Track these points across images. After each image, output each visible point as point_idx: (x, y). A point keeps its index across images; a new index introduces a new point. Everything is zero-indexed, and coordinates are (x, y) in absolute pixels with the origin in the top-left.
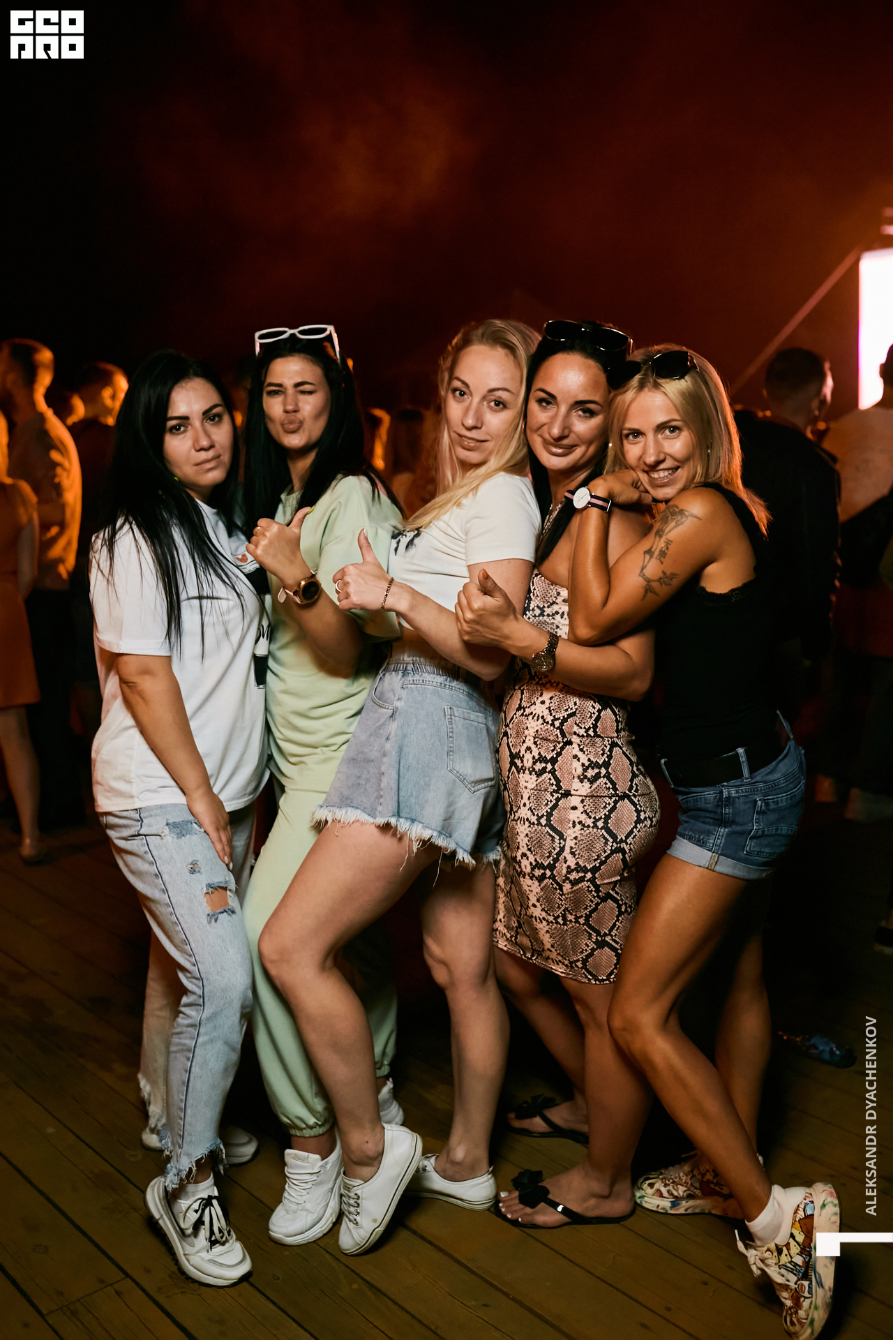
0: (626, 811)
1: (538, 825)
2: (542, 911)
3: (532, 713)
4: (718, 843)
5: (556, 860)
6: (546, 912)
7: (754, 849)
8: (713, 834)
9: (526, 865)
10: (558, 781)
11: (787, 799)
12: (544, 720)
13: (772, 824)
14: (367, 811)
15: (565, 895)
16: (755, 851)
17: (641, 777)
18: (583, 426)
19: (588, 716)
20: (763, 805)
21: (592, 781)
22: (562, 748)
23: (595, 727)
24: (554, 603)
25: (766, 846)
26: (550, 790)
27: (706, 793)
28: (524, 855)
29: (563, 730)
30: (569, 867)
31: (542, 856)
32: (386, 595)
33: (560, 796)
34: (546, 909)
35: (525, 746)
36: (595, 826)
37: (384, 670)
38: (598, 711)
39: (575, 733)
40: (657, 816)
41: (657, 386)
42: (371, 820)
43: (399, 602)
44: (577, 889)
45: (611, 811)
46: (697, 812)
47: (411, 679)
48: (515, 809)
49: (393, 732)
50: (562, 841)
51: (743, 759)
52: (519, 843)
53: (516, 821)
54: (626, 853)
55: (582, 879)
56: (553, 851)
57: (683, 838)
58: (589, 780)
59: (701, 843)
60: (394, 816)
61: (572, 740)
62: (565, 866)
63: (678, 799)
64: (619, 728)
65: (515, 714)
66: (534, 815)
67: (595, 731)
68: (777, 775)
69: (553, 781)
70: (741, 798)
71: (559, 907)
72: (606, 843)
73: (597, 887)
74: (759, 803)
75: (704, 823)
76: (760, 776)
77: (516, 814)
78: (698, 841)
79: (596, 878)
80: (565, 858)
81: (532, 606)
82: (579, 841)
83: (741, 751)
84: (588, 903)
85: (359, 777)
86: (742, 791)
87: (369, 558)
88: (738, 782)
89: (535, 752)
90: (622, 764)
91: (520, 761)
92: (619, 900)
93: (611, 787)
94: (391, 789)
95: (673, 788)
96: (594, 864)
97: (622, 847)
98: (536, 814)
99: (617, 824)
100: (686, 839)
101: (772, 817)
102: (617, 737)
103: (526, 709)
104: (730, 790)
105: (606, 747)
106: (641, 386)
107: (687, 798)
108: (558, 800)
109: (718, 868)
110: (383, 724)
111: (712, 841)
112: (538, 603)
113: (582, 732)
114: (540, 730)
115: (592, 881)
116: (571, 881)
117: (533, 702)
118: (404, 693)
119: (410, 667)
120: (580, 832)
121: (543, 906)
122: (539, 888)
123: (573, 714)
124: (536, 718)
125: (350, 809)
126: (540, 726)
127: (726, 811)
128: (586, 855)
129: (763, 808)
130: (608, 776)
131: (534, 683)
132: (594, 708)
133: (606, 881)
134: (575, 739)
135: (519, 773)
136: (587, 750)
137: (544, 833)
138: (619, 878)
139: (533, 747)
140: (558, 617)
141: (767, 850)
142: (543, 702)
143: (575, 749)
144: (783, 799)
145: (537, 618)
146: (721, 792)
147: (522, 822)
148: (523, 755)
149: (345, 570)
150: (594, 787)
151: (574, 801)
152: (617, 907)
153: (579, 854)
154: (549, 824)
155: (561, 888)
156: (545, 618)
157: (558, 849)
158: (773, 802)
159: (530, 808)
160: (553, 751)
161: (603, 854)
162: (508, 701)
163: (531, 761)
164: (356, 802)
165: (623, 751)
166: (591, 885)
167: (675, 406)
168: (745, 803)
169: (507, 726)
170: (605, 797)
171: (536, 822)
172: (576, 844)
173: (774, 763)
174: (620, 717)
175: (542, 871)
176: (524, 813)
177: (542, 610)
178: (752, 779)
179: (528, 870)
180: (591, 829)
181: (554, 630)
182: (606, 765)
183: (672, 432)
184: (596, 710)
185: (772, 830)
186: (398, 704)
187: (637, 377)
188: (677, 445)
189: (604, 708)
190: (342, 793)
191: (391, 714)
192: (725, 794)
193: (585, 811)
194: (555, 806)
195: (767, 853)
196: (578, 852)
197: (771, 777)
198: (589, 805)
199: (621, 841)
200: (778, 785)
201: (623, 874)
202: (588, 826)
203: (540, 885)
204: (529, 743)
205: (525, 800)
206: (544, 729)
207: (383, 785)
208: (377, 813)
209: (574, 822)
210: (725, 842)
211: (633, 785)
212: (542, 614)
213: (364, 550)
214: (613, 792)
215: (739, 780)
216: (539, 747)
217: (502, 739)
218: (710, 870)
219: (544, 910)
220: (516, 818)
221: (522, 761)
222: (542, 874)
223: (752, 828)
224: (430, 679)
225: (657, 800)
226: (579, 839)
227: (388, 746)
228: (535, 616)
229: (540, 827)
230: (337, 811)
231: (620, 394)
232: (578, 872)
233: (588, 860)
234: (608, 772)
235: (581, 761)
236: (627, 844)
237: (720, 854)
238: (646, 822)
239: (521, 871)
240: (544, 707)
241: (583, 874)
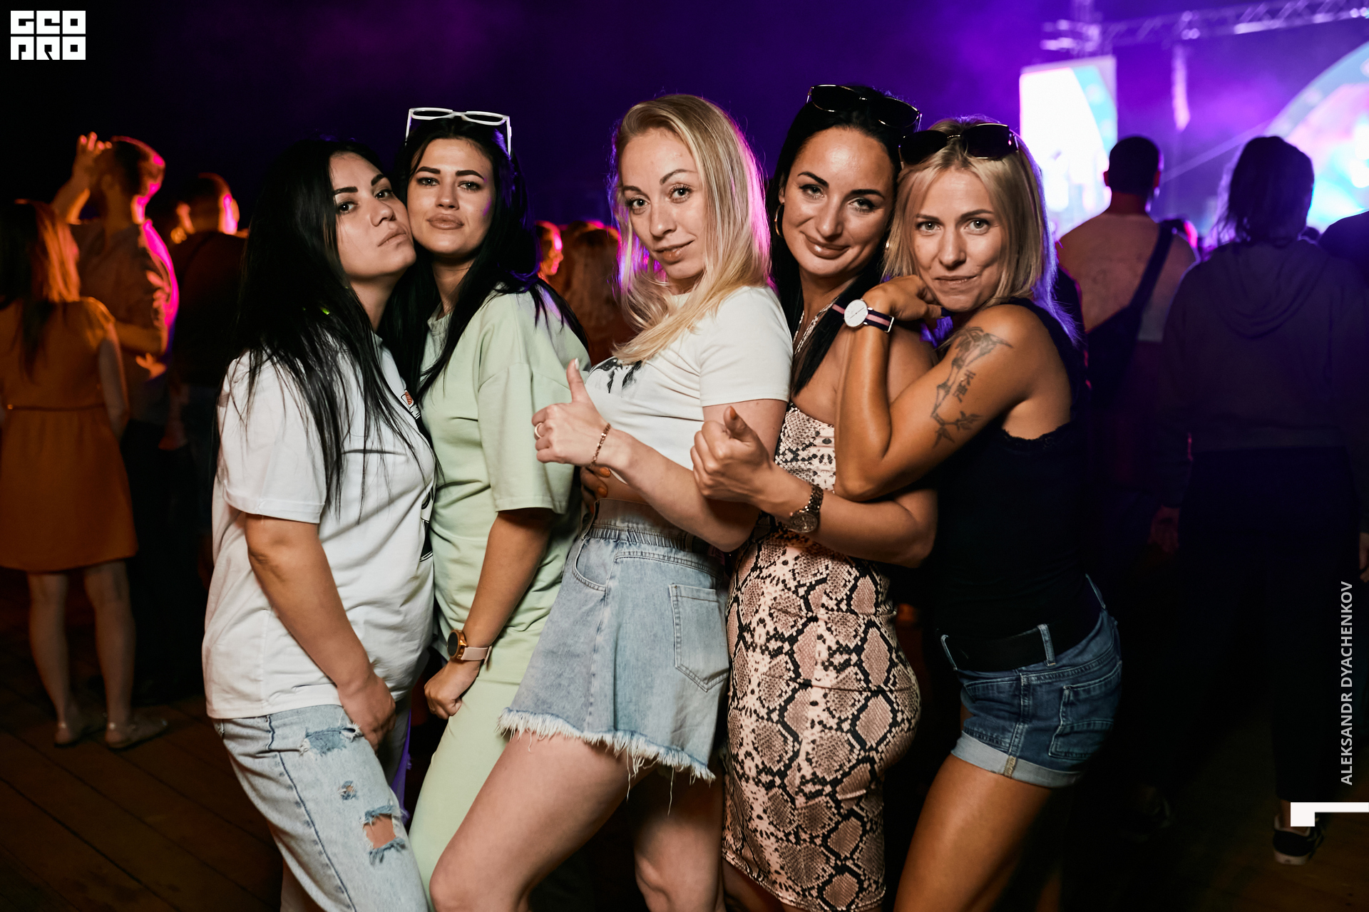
0: (879, 712)
1: (768, 720)
2: (769, 824)
3: (770, 575)
4: (1016, 743)
5: (788, 767)
6: (775, 826)
7: (1061, 750)
8: (1010, 732)
9: (750, 767)
10: (796, 666)
11: (1100, 686)
12: (785, 585)
13: (1082, 718)
14: (571, 721)
15: (798, 810)
16: (1061, 752)
17: (900, 666)
18: (859, 222)
19: (842, 584)
20: (1071, 695)
21: (840, 669)
22: (805, 625)
23: (849, 598)
24: (811, 444)
25: (1075, 745)
26: (786, 677)
27: (999, 680)
28: (748, 754)
29: (808, 600)
30: (803, 777)
31: (771, 759)
32: (599, 447)
33: (797, 686)
34: (775, 823)
35: (758, 617)
36: (839, 728)
37: (587, 534)
38: (854, 579)
39: (823, 606)
40: (917, 716)
41: (966, 165)
42: (577, 733)
43: (616, 455)
44: (813, 805)
45: (861, 710)
46: (986, 702)
47: (627, 550)
48: (740, 695)
49: (606, 621)
50: (796, 744)
51: (1046, 638)
52: (742, 739)
53: (740, 710)
54: (875, 762)
55: (819, 793)
56: (784, 754)
57: (972, 735)
58: (835, 668)
59: (994, 743)
60: (609, 731)
61: (819, 616)
62: (798, 775)
63: (962, 684)
64: (879, 600)
65: (750, 575)
66: (764, 706)
67: (849, 605)
68: (1087, 657)
69: (790, 666)
70: (1044, 686)
71: (790, 823)
72: (851, 751)
73: (838, 803)
74: (1066, 692)
75: (998, 717)
76: (1067, 658)
77: (740, 701)
78: (990, 740)
79: (836, 792)
80: (799, 765)
81: (782, 449)
82: (818, 746)
83: (1043, 627)
84: (827, 821)
85: (560, 675)
86: (1045, 678)
87: (579, 398)
88: (1039, 666)
89: (770, 627)
90: (877, 650)
91: (749, 635)
92: (863, 817)
93: (862, 678)
94: (606, 696)
95: (956, 671)
96: (835, 776)
97: (871, 755)
98: (766, 706)
99: (867, 727)
100: (976, 737)
101: (1083, 709)
102: (875, 614)
103: (764, 570)
104: (1029, 676)
105: (860, 626)
106: (946, 164)
107: (975, 684)
108: (795, 691)
109: (1017, 775)
110: (591, 610)
111: (1008, 741)
112: (790, 445)
113: (832, 604)
114: (779, 597)
115: (832, 795)
116: (805, 795)
117: (772, 561)
118: (617, 570)
119: (624, 535)
120: (819, 735)
121: (771, 819)
122: (766, 797)
123: (823, 581)
124: (775, 582)
125: (548, 717)
126: (780, 593)
127: (1025, 702)
128: (825, 764)
129: (1071, 698)
130: (859, 664)
131: (777, 536)
132: (850, 574)
133: (849, 796)
134: (822, 614)
135: (747, 649)
136: (836, 630)
137: (775, 731)
138: (865, 791)
139: (768, 619)
140: (816, 462)
141: (1076, 750)
142: (785, 563)
143: (820, 628)
144: (1095, 686)
145: (789, 464)
146: (1019, 679)
147: (748, 714)
148: (754, 628)
149: (548, 411)
150: (841, 677)
151: (815, 694)
152: (861, 826)
153: (817, 762)
154: (781, 721)
155: (793, 801)
156: (800, 463)
157: (791, 754)
158: (1084, 690)
159: (760, 697)
160: (792, 627)
161: (847, 763)
162: (742, 557)
163: (764, 638)
164: (556, 708)
165: (881, 633)
166: (830, 801)
167: (987, 190)
168: (1048, 692)
169: (739, 589)
170: (853, 691)
171: (766, 717)
172: (814, 749)
173: (1084, 642)
174: (881, 587)
175: (770, 778)
176: (751, 702)
177: (795, 453)
178: (1057, 662)
179: (753, 773)
180: (833, 732)
181: (810, 477)
182: (859, 650)
183: (978, 226)
184: (853, 577)
185: (1083, 725)
186: (612, 584)
187: (941, 152)
188: (981, 244)
189: (863, 575)
190: (537, 695)
191: (602, 597)
192: (1024, 681)
193: (828, 709)
194: (791, 699)
195: (1076, 754)
196: (816, 759)
197: (1079, 659)
198: (834, 701)
199: (871, 748)
200: (1090, 669)
201: (870, 787)
202: (831, 728)
203: (767, 794)
204: (763, 614)
205: (754, 685)
206: (784, 597)
207: (592, 690)
208: (585, 725)
209: (813, 721)
210: (1024, 742)
211: (891, 676)
212: (795, 459)
213: (574, 386)
214: (865, 686)
215: (1041, 664)
216: (775, 620)
217: (731, 606)
218: (1007, 777)
219: (773, 824)
220: (740, 706)
221: (753, 636)
222: (770, 781)
223: (1057, 724)
224: (650, 552)
225: (919, 695)
226: (818, 743)
227: (600, 639)
228: (786, 461)
229: (770, 724)
230: (531, 718)
231: (918, 170)
232: (814, 784)
233: (828, 770)
234: (860, 659)
235: (828, 643)
236: (877, 752)
237: (1020, 757)
238: (903, 725)
239: (744, 774)
240: (787, 568)
241: (820, 787)
